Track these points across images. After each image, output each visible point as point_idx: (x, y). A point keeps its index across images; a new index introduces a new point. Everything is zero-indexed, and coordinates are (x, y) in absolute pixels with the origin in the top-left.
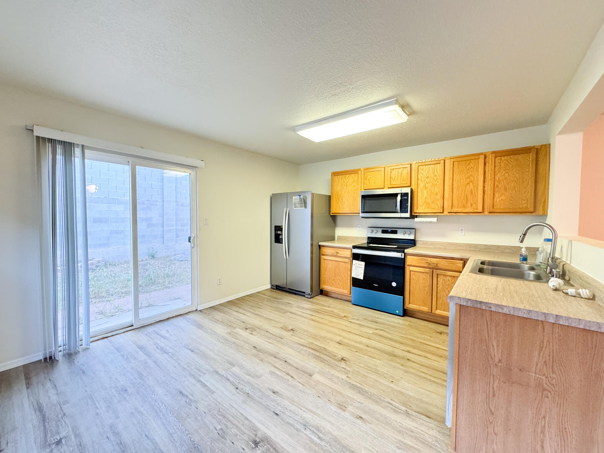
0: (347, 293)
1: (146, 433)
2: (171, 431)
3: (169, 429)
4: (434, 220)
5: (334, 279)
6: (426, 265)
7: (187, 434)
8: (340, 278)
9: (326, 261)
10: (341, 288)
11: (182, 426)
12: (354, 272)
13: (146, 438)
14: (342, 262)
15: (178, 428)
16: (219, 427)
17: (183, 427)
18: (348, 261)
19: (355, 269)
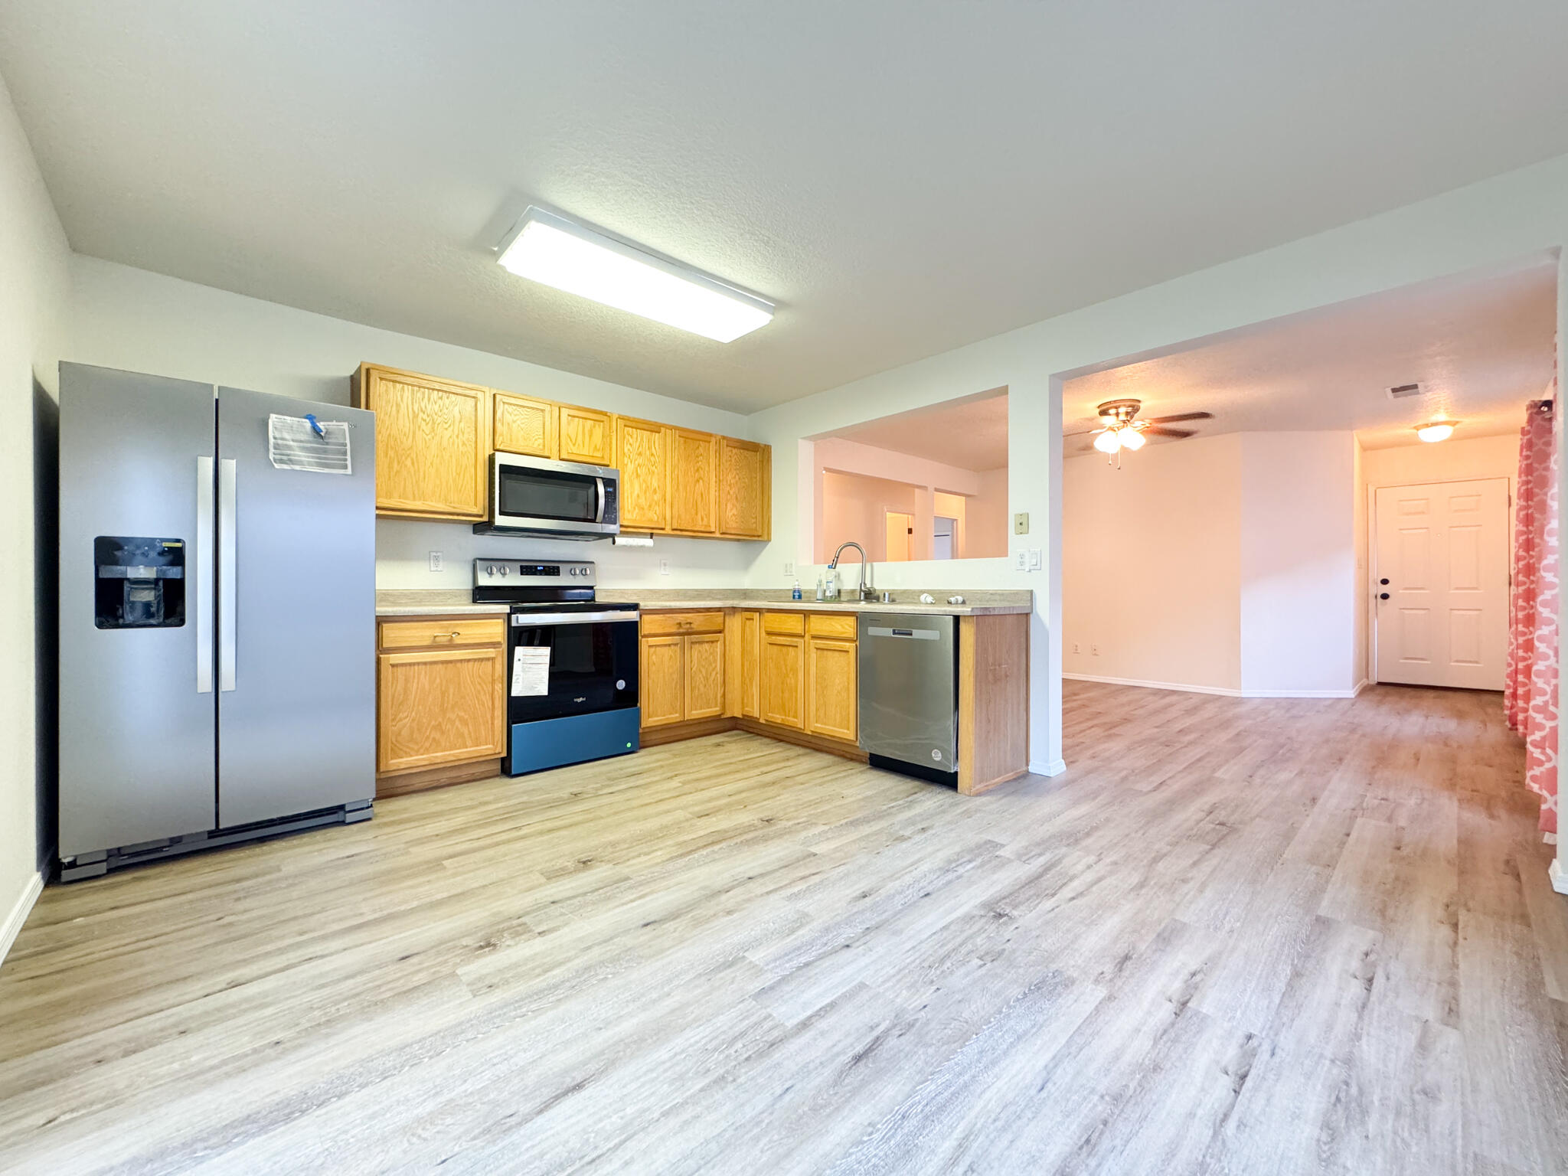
0: (493, 752)
1: (1033, 1092)
2: (1012, 1040)
3: (1005, 1047)
4: (648, 542)
5: (440, 724)
6: (674, 630)
7: (1010, 1007)
8: (462, 714)
9: (400, 669)
10: (469, 743)
11: (990, 1022)
12: (520, 680)
13: (1049, 1085)
14: (469, 660)
15: (997, 1029)
16: (976, 962)
17: (992, 1020)
18: (493, 655)
19: (524, 670)
